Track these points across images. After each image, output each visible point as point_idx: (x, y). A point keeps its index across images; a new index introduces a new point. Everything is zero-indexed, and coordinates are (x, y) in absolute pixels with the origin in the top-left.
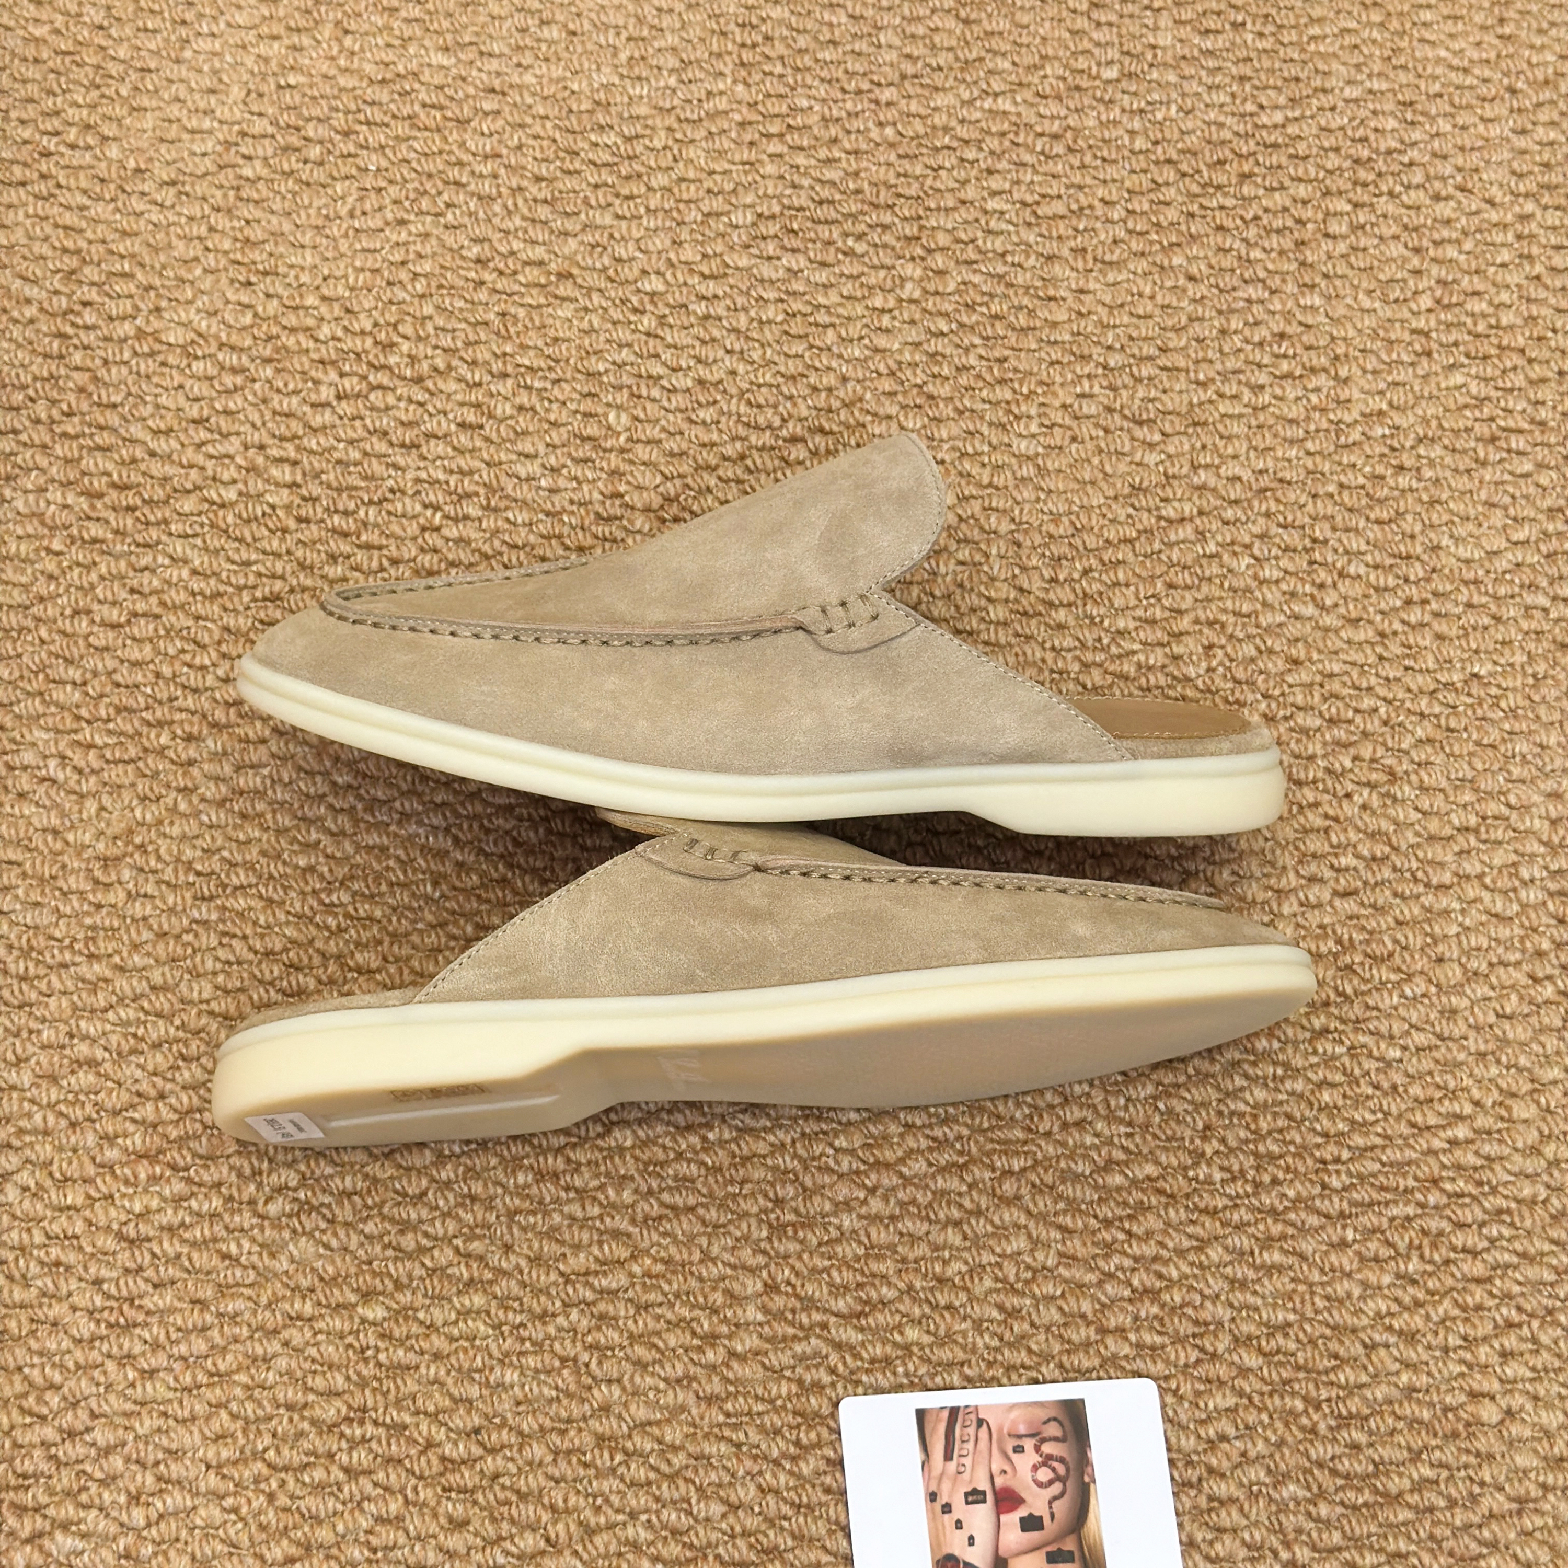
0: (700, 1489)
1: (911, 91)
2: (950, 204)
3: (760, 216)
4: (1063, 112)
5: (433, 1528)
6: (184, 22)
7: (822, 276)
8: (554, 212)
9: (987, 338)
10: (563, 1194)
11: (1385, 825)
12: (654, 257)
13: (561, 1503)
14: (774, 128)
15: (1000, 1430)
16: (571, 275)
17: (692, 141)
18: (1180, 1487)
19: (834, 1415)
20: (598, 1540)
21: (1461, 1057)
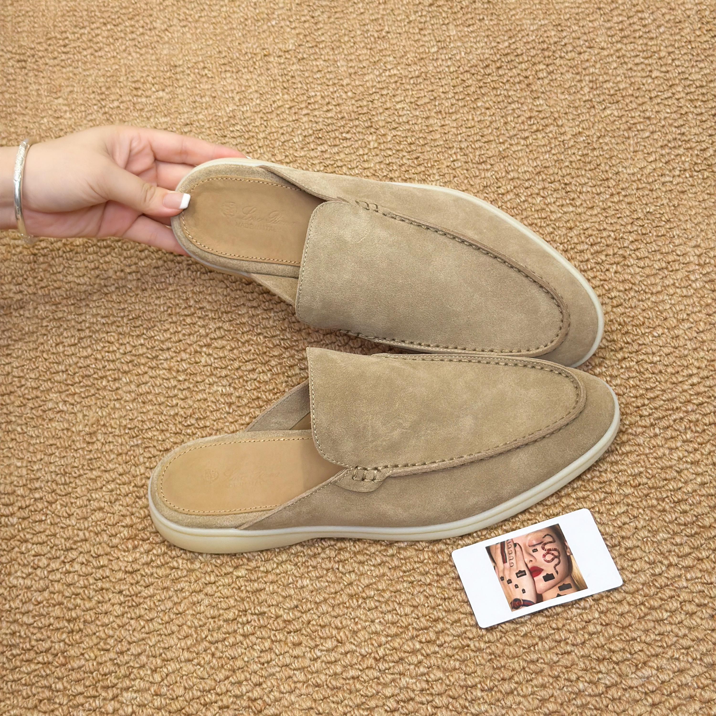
0: (400, 604)
5: (287, 649)
11: (626, 277)
13: (340, 625)
15: (525, 545)
18: (611, 548)
19: (450, 559)
20: (359, 635)
21: (686, 352)
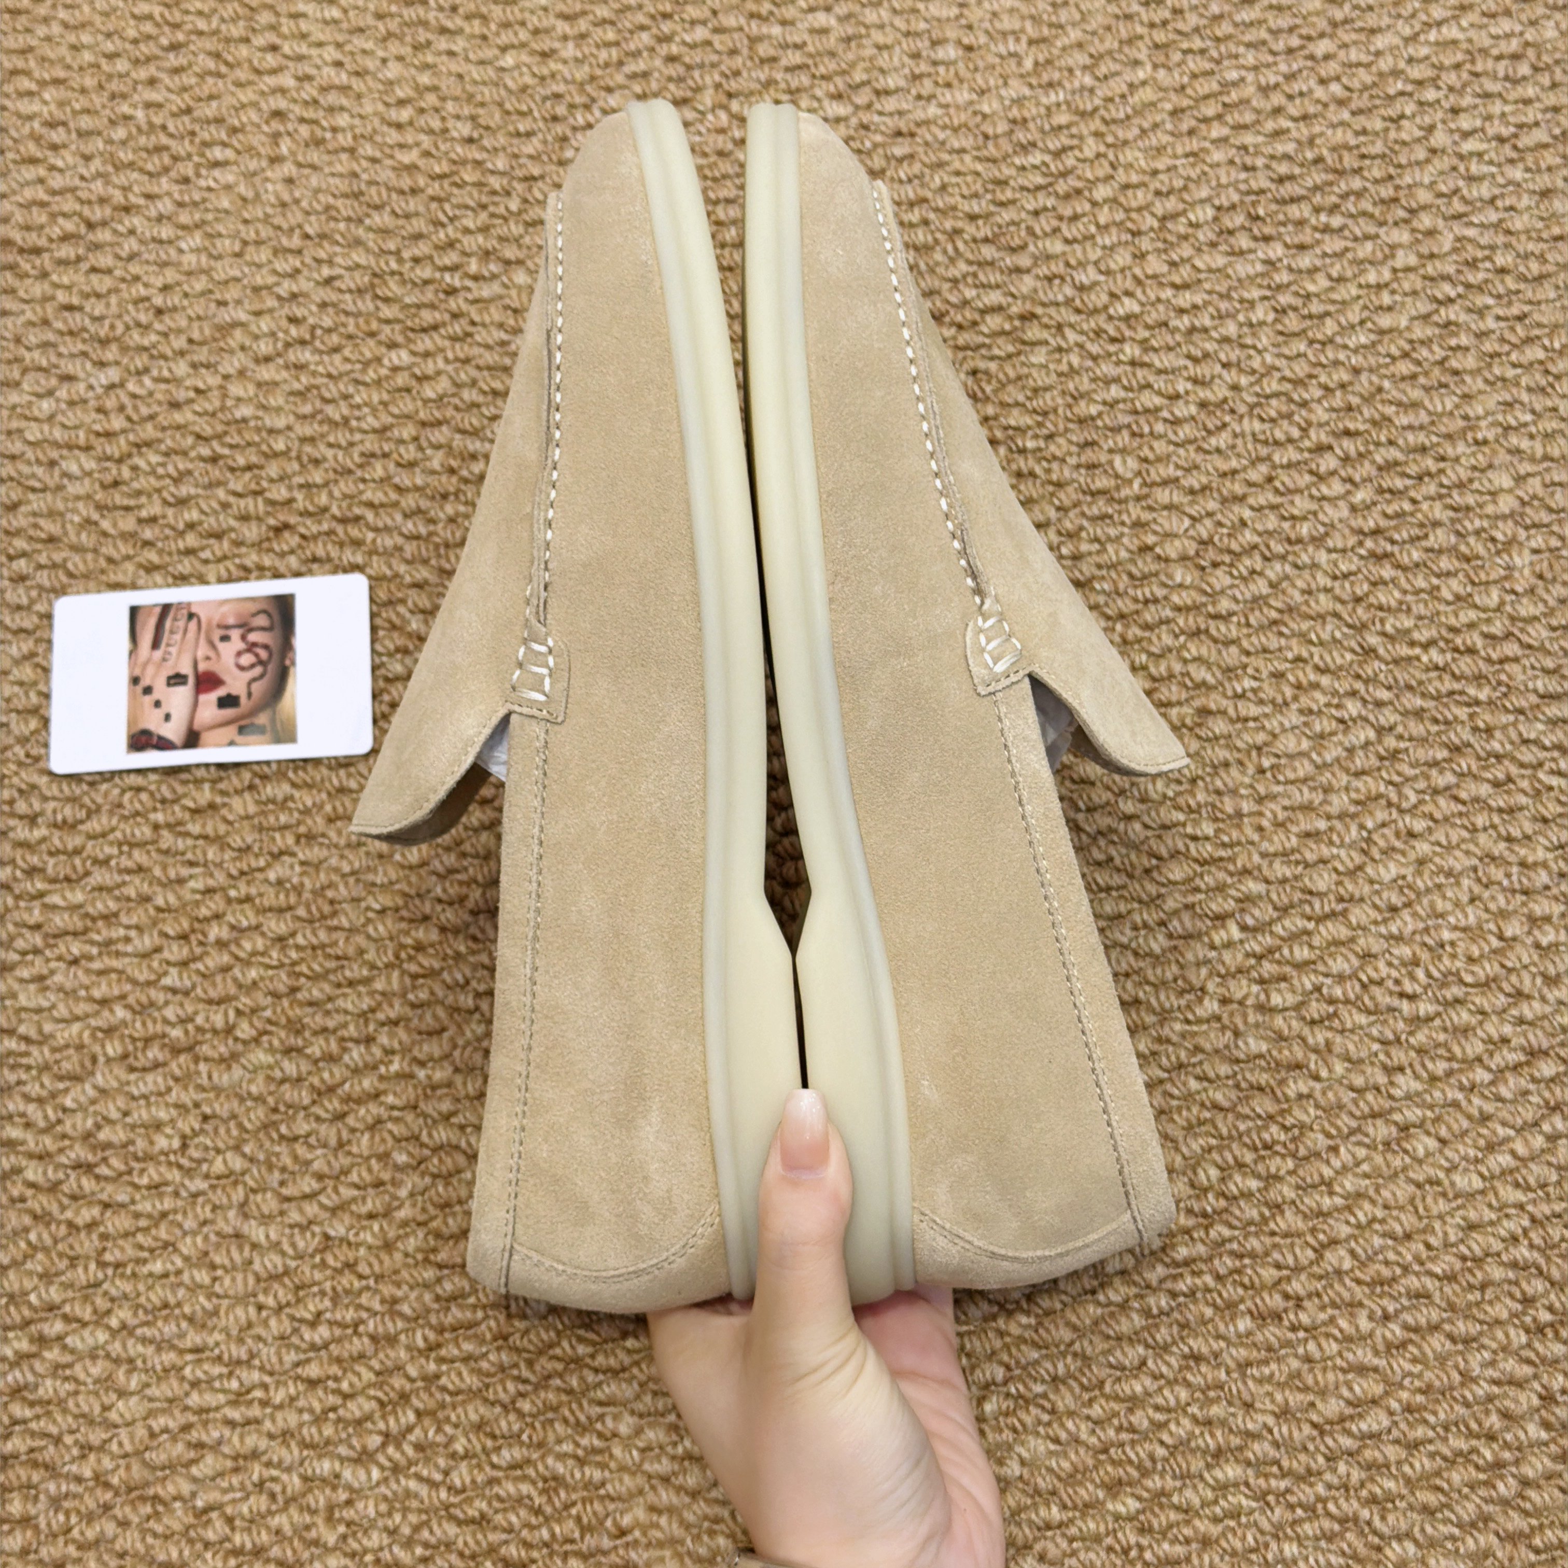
1: (1347, 38)
2: (1421, 154)
3: (1219, 209)
4: (1518, 28)
6: (555, 119)
7: (1305, 261)
8: (999, 249)
9: (1499, 297)
10: (1290, 1335)
12: (1119, 277)
14: (1210, 110)
16: (1033, 316)
17: (1125, 143)
